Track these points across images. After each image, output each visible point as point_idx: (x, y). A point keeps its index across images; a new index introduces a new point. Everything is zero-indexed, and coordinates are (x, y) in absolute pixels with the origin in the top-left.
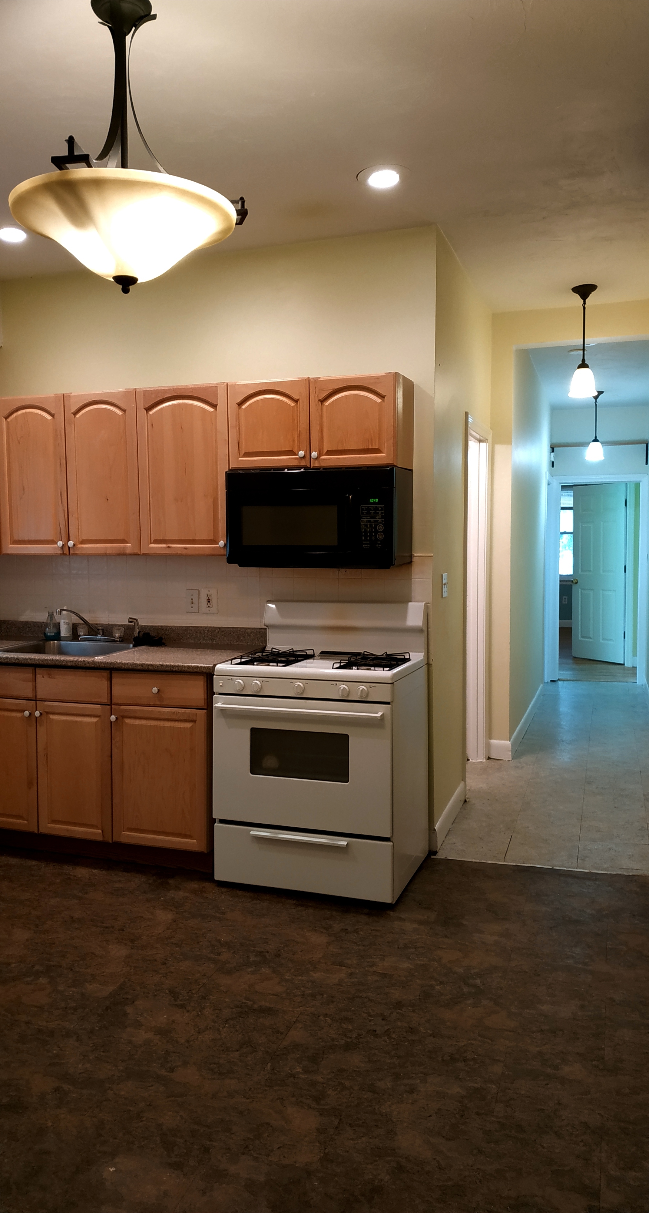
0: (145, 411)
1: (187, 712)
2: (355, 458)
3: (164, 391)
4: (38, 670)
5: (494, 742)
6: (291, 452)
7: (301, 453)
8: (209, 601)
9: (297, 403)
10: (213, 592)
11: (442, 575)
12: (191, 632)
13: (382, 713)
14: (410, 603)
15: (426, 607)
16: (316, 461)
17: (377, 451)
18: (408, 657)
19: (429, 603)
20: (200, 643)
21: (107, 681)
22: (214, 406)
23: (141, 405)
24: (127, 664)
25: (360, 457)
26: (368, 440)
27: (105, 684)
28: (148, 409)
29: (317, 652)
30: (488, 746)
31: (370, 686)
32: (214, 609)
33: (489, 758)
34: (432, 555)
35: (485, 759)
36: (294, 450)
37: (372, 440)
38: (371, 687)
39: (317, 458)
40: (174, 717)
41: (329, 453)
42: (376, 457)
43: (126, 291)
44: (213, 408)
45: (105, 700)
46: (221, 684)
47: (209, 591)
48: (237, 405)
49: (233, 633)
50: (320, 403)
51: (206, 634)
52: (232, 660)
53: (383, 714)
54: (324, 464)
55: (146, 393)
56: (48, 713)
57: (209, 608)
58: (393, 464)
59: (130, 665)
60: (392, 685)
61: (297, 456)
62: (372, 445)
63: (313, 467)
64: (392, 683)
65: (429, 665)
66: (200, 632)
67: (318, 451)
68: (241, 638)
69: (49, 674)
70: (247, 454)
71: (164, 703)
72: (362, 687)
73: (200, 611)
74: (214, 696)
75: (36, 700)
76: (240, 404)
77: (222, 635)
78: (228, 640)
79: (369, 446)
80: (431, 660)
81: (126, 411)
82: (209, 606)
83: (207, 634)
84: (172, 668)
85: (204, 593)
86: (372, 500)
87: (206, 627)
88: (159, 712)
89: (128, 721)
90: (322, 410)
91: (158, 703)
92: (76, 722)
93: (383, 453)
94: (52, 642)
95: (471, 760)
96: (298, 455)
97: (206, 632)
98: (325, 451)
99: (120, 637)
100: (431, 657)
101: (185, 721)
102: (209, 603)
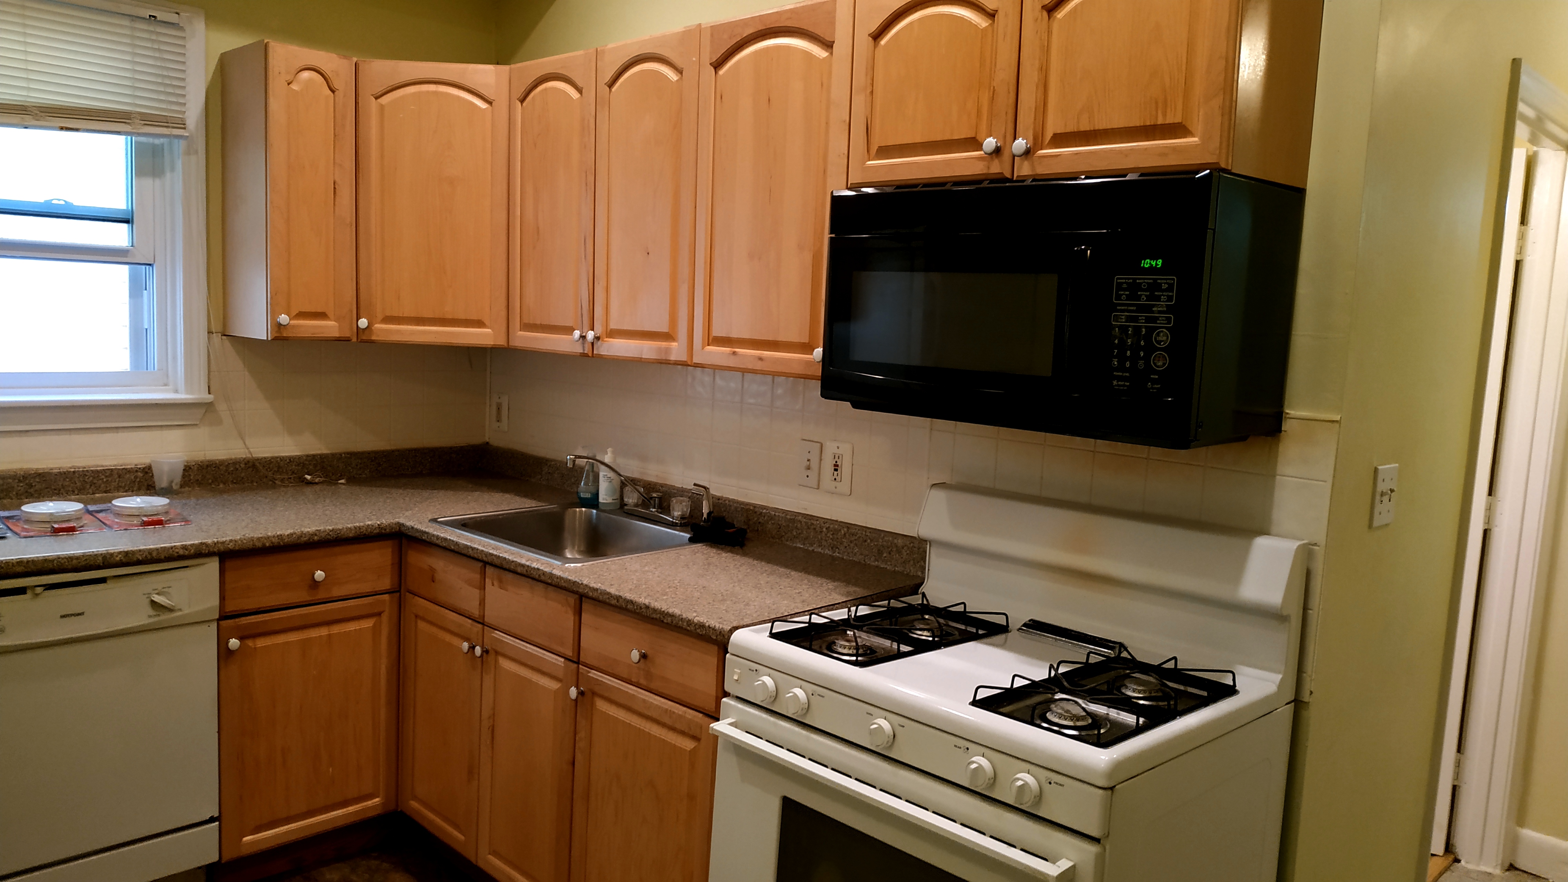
0: (712, 69)
1: (687, 716)
2: (1120, 151)
3: (744, 23)
4: (489, 570)
5: (1528, 833)
6: (974, 143)
7: (992, 144)
8: (836, 467)
9: (994, 21)
10: (845, 450)
11: (1376, 470)
12: (799, 525)
13: (1070, 864)
14: (1258, 540)
15: (1306, 554)
16: (1026, 163)
17: (1178, 130)
18: (1231, 683)
19: (1315, 544)
20: (813, 550)
21: (574, 615)
22: (828, 45)
23: (708, 57)
24: (597, 590)
26: (1157, 103)
27: (569, 619)
28: (718, 65)
30: (1512, 842)
31: (1047, 778)
32: (845, 486)
33: (1512, 867)
34: (1338, 418)
35: (1499, 867)
36: (977, 138)
37: (1165, 101)
38: (1050, 783)
39: (1027, 155)
40: (666, 720)
41: (1060, 140)
42: (1173, 148)
44: (827, 51)
45: (569, 653)
46: (736, 677)
47: (838, 448)
48: (871, 39)
49: (871, 541)
50: (1045, 14)
51: (823, 534)
53: (1074, 867)
54: (1043, 170)
55: (716, 30)
56: (497, 653)
57: (835, 482)
58: (1218, 163)
59: (601, 593)
60: (1110, 792)
61: (982, 152)
62: (1165, 115)
63: (1017, 176)
64: (1112, 788)
65: (1298, 704)
66: (815, 529)
67: (1031, 138)
68: (885, 555)
69: (500, 581)
70: (885, 151)
71: (653, 686)
72: (1026, 778)
73: (820, 487)
74: (724, 700)
75: (483, 624)
76: (877, 36)
77: (851, 542)
78: (861, 554)
79: (1157, 117)
80: (1309, 692)
81: (683, 72)
82: (835, 479)
83: (826, 535)
84: (661, 617)
85: (831, 448)
86: (1146, 263)
87: (826, 521)
88: (644, 701)
89: (602, 705)
90: (1049, 32)
91: (643, 681)
92: (530, 681)
93: (1193, 136)
94: (578, 509)
95: (1463, 862)
96: (982, 149)
97: (824, 529)
98: (1049, 135)
99: (682, 518)
100: (1308, 686)
101: (683, 733)
102: (836, 473)
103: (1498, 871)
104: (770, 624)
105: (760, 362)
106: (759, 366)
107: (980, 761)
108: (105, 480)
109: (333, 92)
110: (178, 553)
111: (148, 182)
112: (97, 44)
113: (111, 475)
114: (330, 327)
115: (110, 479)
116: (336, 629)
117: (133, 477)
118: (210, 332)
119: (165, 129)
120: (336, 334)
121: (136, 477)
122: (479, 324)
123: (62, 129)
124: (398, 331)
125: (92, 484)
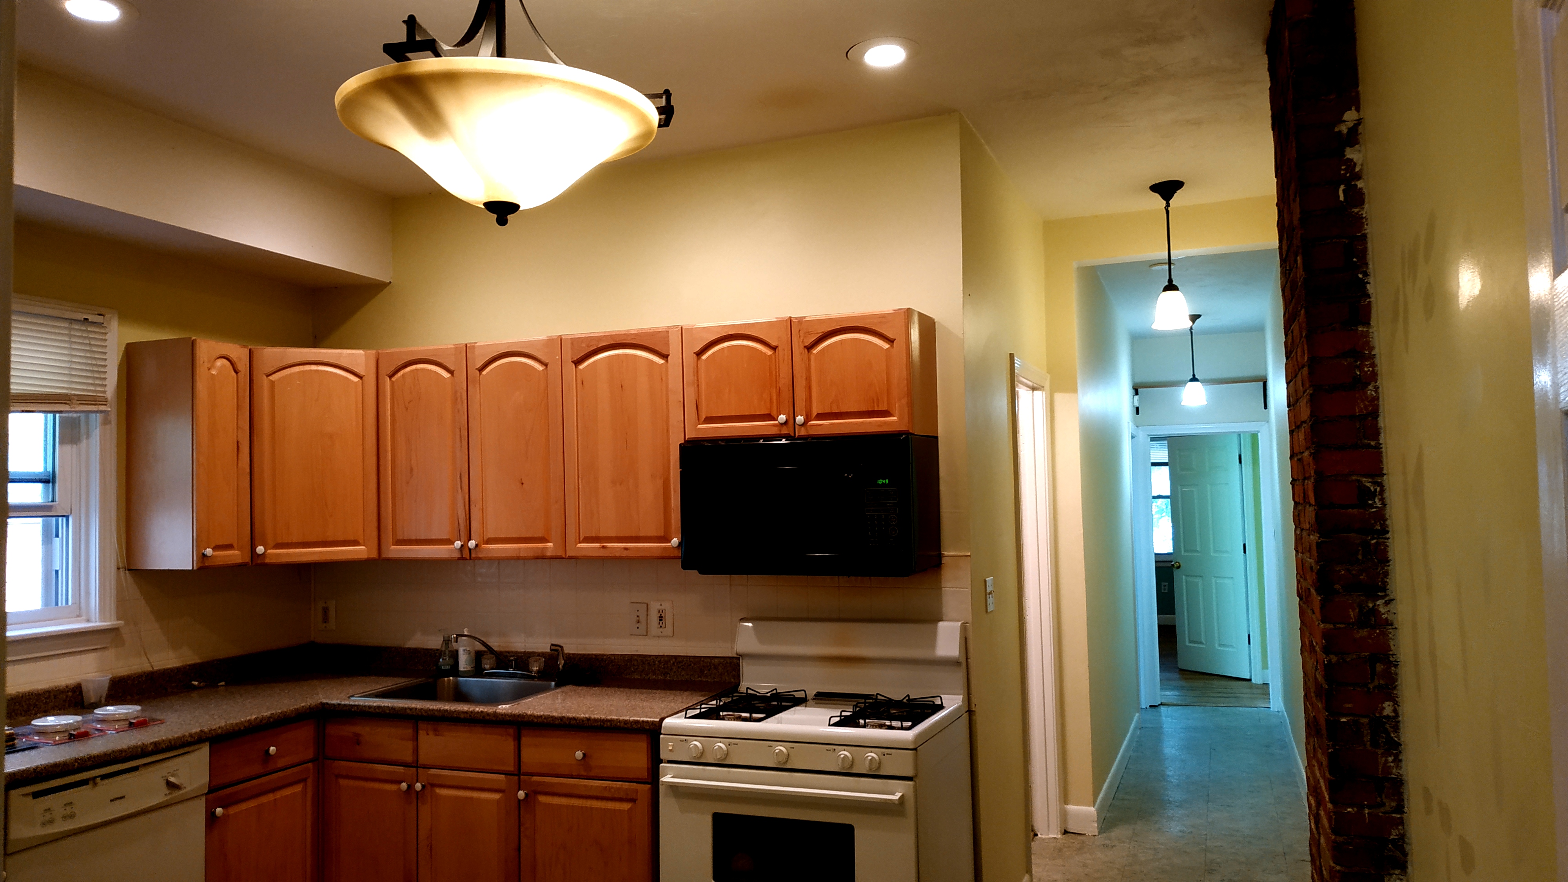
0: (574, 365)
1: (624, 787)
2: (856, 423)
3: (599, 339)
4: (422, 725)
5: (1071, 808)
6: (769, 417)
7: (782, 418)
8: (661, 618)
9: (775, 352)
10: (667, 606)
11: (985, 581)
12: (635, 663)
13: (900, 794)
14: (941, 624)
15: (964, 628)
16: (803, 428)
17: (886, 413)
18: (940, 703)
19: (967, 623)
20: (649, 678)
21: (514, 741)
22: (665, 357)
23: (568, 357)
24: (541, 716)
25: (862, 422)
26: (873, 400)
27: (509, 745)
28: (578, 362)
29: (811, 693)
30: (1064, 816)
31: (882, 753)
32: (668, 630)
33: (1066, 832)
34: (969, 554)
35: (1059, 833)
36: (772, 414)
37: (878, 400)
38: (884, 755)
39: (804, 424)
40: (606, 794)
41: (820, 416)
42: (885, 423)
43: (502, 221)
44: (663, 359)
45: (511, 768)
46: (670, 748)
47: (661, 605)
48: (695, 355)
49: (695, 664)
50: (806, 350)
51: (656, 666)
52: (687, 709)
53: (902, 796)
54: (812, 432)
55: (575, 341)
56: (433, 785)
57: (661, 629)
58: (908, 430)
59: (545, 718)
60: (914, 751)
61: (777, 422)
62: (878, 406)
63: (798, 436)
64: (915, 749)
65: (970, 712)
66: (649, 663)
67: (805, 415)
68: (706, 672)
69: (435, 730)
70: (709, 420)
71: (592, 774)
72: (871, 755)
73: (649, 634)
74: (662, 765)
75: (417, 767)
76: (699, 354)
77: (679, 668)
78: (688, 675)
79: (874, 407)
80: (974, 705)
81: (548, 366)
82: (661, 627)
83: (658, 666)
84: (602, 724)
85: (655, 607)
86: (880, 482)
87: (657, 656)
88: (585, 786)
89: (542, 799)
90: (809, 360)
91: (583, 773)
92: (471, 799)
93: (894, 416)
94: (446, 679)
95: (1039, 836)
96: (777, 420)
97: (657, 662)
98: (814, 414)
99: (538, 672)
100: (974, 701)
101: (621, 800)
102: (661, 622)
103: (1059, 836)
104: (684, 713)
105: (626, 551)
106: (625, 554)
107: (844, 753)
108: (44, 701)
109: (236, 372)
110: (187, 740)
111: (68, 448)
112: (49, 343)
113: (49, 697)
114: (235, 556)
115: (48, 701)
116: (279, 795)
117: (65, 697)
118: (118, 569)
119: (93, 406)
120: (240, 561)
121: (67, 696)
122: (356, 543)
123: (23, 411)
124: (288, 554)
125: (35, 706)
